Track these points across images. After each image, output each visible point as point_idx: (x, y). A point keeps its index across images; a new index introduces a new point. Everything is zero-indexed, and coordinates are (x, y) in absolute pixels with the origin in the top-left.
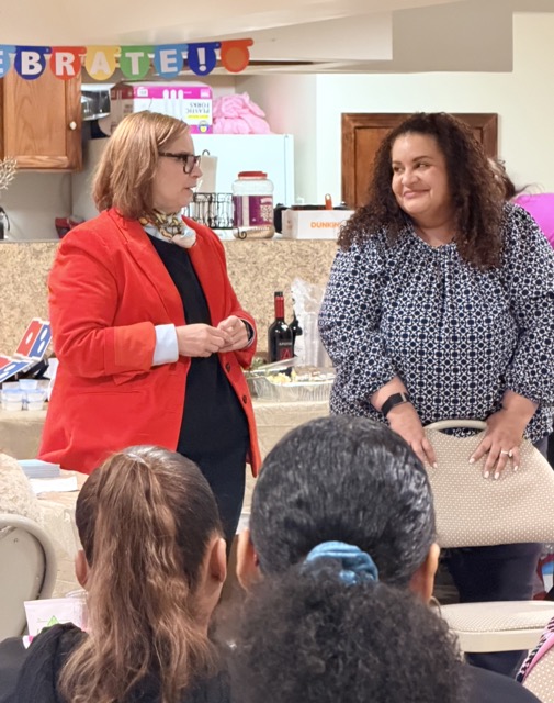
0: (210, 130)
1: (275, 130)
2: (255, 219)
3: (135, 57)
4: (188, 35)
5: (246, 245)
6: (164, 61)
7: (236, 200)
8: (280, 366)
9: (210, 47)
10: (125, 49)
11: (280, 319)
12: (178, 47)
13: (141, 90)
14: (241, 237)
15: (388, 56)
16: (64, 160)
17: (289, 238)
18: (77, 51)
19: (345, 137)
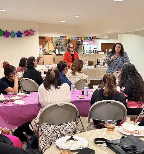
0: (89, 44)
1: (95, 44)
2: (95, 52)
3: (86, 38)
4: (90, 36)
5: (95, 55)
6: (88, 38)
7: (94, 51)
8: (98, 65)
9: (92, 37)
10: (85, 37)
11: (98, 61)
12: (90, 37)
13: (83, 41)
14: (94, 54)
15: (108, 38)
16: (76, 47)
17: (98, 54)
18: (81, 37)
19: (101, 45)
